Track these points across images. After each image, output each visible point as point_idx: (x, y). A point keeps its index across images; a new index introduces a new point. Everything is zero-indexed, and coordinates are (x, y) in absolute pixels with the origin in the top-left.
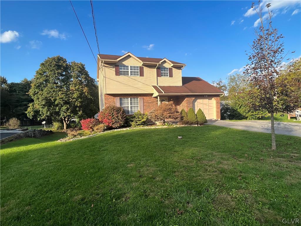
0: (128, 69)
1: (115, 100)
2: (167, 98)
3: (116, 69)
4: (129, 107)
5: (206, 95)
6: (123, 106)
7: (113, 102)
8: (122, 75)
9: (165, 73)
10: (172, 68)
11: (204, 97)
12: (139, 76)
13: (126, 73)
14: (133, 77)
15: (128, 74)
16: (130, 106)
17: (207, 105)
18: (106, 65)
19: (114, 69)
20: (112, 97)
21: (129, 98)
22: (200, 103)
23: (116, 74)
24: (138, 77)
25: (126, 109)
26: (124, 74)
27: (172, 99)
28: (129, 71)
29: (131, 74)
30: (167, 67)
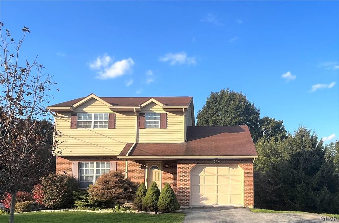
0: (91, 119)
1: (71, 166)
2: (161, 164)
3: (72, 119)
4: (93, 176)
5: (215, 159)
6: (84, 175)
7: (69, 168)
8: (81, 127)
9: (152, 122)
10: (167, 113)
11: (214, 163)
12: (108, 128)
13: (87, 125)
14: (98, 130)
15: (90, 126)
16: (95, 175)
17: (227, 178)
18: (58, 115)
19: (70, 120)
20: (68, 161)
21: (95, 163)
22: (210, 173)
23: (72, 127)
24: (106, 131)
25: (89, 179)
26: (85, 127)
27: (167, 165)
28: (93, 121)
29: (95, 126)
30: (157, 112)
